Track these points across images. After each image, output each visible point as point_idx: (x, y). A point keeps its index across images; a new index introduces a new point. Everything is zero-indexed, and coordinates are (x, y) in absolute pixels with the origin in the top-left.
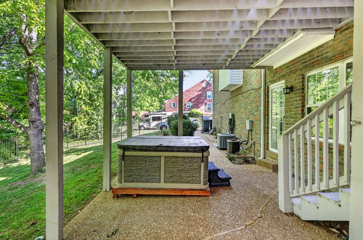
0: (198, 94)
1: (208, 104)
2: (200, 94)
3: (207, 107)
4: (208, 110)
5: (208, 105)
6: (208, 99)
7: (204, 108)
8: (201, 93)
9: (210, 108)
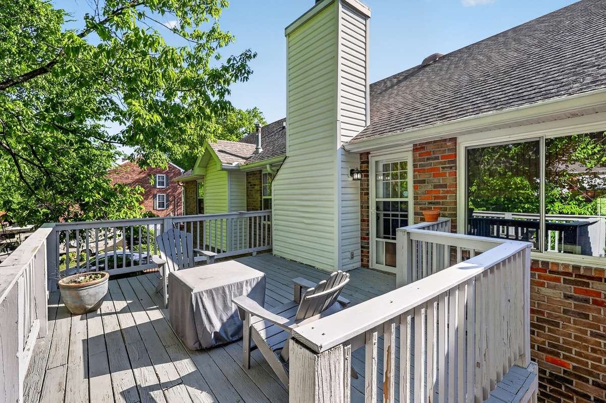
0: (137, 177)
1: (159, 196)
2: (143, 178)
3: (157, 201)
4: (159, 207)
5: (159, 198)
6: (158, 187)
7: (151, 204)
8: (144, 176)
9: (164, 203)
